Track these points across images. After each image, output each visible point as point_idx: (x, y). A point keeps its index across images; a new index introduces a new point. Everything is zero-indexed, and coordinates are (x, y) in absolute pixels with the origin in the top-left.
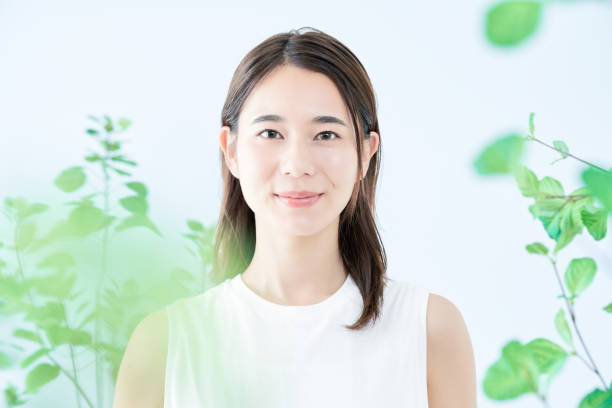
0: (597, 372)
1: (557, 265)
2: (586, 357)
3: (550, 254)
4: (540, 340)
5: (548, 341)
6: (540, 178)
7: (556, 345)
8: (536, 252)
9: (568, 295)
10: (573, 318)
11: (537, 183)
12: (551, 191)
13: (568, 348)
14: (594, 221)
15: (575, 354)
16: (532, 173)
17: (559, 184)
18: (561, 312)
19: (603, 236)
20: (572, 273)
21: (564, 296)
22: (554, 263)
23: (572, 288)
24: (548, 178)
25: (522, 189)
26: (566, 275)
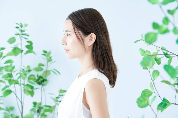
0: (160, 96)
1: (150, 72)
2: (157, 93)
3: (148, 69)
4: (147, 90)
7: (150, 91)
8: (145, 69)
9: (153, 79)
10: (154, 84)
11: (145, 52)
12: (147, 53)
13: (153, 92)
14: (158, 60)
15: (155, 93)
16: (144, 50)
17: (149, 52)
18: (151, 83)
19: (160, 64)
20: (154, 74)
21: (152, 80)
22: (149, 72)
23: (154, 78)
24: (147, 51)
25: (141, 54)
26: (152, 74)
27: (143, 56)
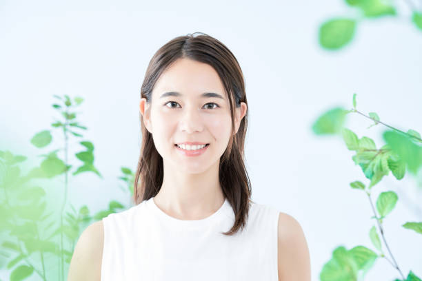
0: (398, 268)
1: (371, 196)
2: (391, 259)
3: (367, 189)
4: (360, 247)
5: (365, 248)
6: (360, 137)
7: (370, 250)
8: (358, 188)
9: (379, 216)
10: (382, 232)
11: (358, 141)
12: (367, 146)
13: (378, 252)
14: (396, 167)
15: (383, 256)
16: (354, 134)
17: (372, 142)
18: (374, 228)
19: (402, 177)
20: (381, 203)
21: (376, 217)
22: (369, 195)
23: (381, 212)
24: (365, 138)
25: (347, 144)
26: (377, 203)
27: (351, 152)
